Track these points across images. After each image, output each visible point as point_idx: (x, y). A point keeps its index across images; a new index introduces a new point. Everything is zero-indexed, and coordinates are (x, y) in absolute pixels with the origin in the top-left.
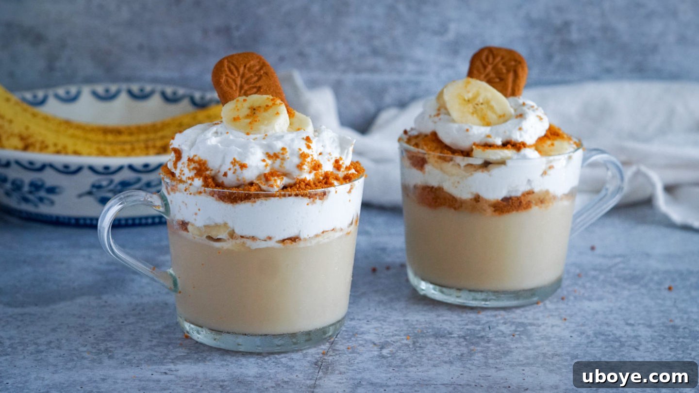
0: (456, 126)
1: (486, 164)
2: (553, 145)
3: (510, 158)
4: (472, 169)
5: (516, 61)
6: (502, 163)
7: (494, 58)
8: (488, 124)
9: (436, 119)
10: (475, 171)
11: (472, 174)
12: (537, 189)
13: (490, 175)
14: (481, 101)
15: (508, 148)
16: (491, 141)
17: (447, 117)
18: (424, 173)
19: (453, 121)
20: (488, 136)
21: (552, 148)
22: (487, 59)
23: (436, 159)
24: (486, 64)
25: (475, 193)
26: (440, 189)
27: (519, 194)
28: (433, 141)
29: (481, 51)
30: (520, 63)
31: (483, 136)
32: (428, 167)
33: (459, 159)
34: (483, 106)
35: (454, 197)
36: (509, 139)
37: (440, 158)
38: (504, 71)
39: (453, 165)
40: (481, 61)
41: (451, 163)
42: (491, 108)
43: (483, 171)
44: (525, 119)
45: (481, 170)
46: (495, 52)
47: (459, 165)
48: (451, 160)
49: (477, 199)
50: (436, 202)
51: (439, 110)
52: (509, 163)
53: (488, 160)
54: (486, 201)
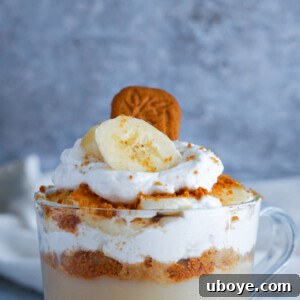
0: (115, 173)
1: (158, 218)
2: (231, 192)
3: (188, 208)
4: (141, 225)
5: (167, 101)
6: (178, 214)
7: (141, 98)
8: (153, 170)
9: (85, 168)
10: (146, 226)
11: (141, 232)
12: (220, 247)
13: (165, 232)
14: (141, 143)
15: (185, 196)
16: (161, 189)
17: (99, 164)
18: (77, 235)
19: (109, 168)
20: (158, 183)
21: (230, 196)
22: (133, 101)
23: (93, 215)
24: (133, 105)
25: (146, 255)
26: (99, 254)
27: (198, 254)
28: (85, 195)
29: (124, 92)
30: (172, 103)
31: (151, 184)
32: (80, 228)
33: (124, 213)
34: (144, 149)
35: (118, 263)
36: (183, 186)
37: (99, 213)
38: (155, 113)
39: (117, 221)
40: (126, 102)
41: (114, 219)
42: (154, 150)
43: (155, 227)
44: (199, 160)
45: (152, 226)
46: (141, 92)
47: (124, 220)
48: (114, 214)
49: (149, 262)
50: (93, 271)
51: (86, 158)
52: (187, 214)
53: (161, 212)
54: (160, 265)
